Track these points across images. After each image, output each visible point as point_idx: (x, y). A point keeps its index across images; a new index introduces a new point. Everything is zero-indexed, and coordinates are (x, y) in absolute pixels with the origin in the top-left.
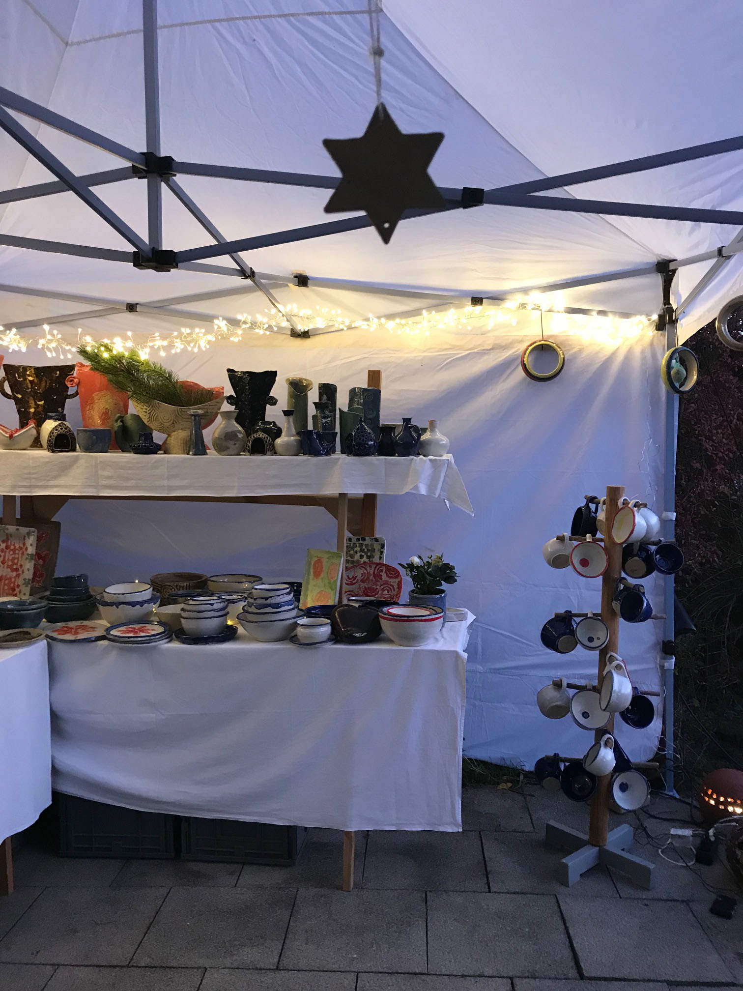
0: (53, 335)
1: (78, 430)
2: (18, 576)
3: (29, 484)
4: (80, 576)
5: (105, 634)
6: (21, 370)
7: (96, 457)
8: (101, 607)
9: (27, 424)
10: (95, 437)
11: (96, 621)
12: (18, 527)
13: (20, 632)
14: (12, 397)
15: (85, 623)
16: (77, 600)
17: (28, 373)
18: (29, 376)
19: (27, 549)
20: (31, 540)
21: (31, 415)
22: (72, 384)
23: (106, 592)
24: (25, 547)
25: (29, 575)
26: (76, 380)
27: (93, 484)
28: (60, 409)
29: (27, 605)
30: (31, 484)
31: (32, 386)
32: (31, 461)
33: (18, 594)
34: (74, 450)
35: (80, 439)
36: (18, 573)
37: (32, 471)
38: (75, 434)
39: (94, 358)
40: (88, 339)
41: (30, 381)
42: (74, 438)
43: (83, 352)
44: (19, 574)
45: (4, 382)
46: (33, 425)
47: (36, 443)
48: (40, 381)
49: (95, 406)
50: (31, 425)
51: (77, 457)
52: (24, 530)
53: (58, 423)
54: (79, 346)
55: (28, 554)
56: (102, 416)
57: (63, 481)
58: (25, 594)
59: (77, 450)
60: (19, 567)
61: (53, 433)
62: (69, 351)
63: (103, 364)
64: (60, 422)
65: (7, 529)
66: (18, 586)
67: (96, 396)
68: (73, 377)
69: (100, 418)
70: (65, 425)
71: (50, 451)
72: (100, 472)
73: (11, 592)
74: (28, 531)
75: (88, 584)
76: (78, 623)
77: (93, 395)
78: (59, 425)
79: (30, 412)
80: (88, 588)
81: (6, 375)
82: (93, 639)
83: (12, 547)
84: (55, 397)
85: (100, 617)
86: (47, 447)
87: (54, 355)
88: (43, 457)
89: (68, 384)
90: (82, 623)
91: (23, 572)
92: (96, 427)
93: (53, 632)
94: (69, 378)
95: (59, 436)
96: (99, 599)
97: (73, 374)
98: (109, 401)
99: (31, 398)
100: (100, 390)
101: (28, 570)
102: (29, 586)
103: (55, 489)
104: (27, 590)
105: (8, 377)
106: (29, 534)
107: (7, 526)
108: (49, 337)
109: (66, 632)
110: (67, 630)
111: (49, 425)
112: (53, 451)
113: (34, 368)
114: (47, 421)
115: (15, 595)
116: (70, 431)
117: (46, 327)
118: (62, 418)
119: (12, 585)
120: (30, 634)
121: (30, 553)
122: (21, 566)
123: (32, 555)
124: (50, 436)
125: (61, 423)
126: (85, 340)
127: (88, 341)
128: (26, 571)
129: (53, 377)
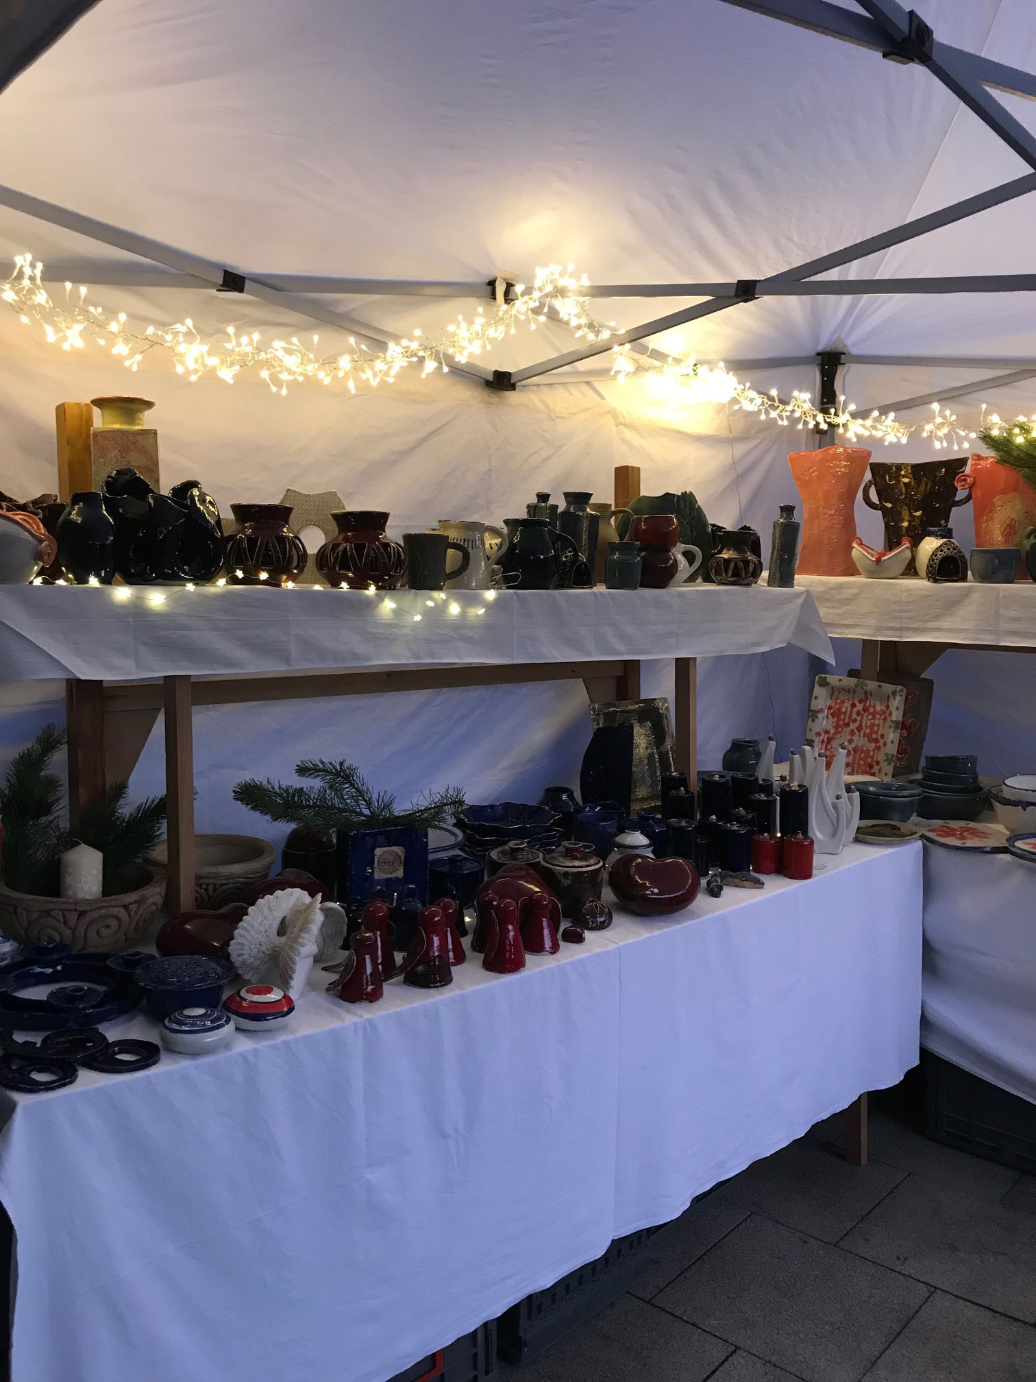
0: (944, 417)
1: (972, 551)
2: (878, 748)
3: (898, 626)
4: (967, 759)
5: (1007, 845)
6: (894, 469)
7: (997, 589)
8: (997, 805)
9: (899, 544)
10: (997, 561)
11: (988, 825)
12: (881, 684)
13: (888, 825)
14: (879, 508)
15: (972, 824)
16: (962, 791)
17: (903, 473)
18: (904, 476)
19: (891, 714)
20: (897, 703)
21: (904, 530)
22: (964, 486)
23: (1005, 784)
24: (888, 711)
25: (892, 749)
26: (969, 480)
27: (991, 628)
28: (943, 522)
29: (894, 790)
30: (903, 626)
31: (907, 490)
32: (904, 594)
33: (877, 772)
34: (964, 579)
35: (974, 563)
36: (878, 745)
37: (905, 608)
38: (968, 557)
39: (1001, 446)
40: (995, 418)
41: (904, 483)
42: (965, 563)
43: (987, 439)
44: (880, 746)
45: (870, 487)
46: (908, 545)
47: (911, 570)
48: (919, 483)
49: (995, 516)
50: (905, 544)
51: (970, 590)
52: (888, 688)
53: (942, 541)
54: (982, 430)
55: (892, 721)
56: (1005, 531)
57: (948, 623)
58: (886, 774)
59: (968, 579)
60: (879, 737)
61: (936, 555)
62: (966, 438)
63: (1015, 453)
64: (945, 540)
65: (866, 685)
66: (878, 763)
67: (997, 500)
68: (965, 476)
69: (1002, 534)
70: (954, 544)
71: (931, 580)
72: (1002, 611)
73: (868, 769)
74: (894, 689)
75: (977, 771)
76: (962, 823)
77: (994, 500)
78: (946, 544)
79: (902, 527)
80: (977, 776)
81: (873, 477)
82: (988, 849)
83: (871, 710)
84: (937, 505)
85: (994, 820)
86: (927, 575)
87: (945, 444)
88: (919, 589)
89: (958, 485)
90: (968, 824)
91: (885, 744)
92: (995, 546)
93: (930, 831)
94: (961, 477)
95: (945, 560)
96: (995, 793)
97: (963, 472)
98: (1017, 508)
99: (906, 508)
100: (1004, 492)
101: (892, 742)
102: (893, 764)
103: (937, 634)
104: (889, 769)
105: (875, 480)
106: (894, 693)
107: (867, 681)
108: (939, 420)
109: (947, 835)
110: (950, 832)
111: (930, 545)
112: (936, 581)
113: (912, 466)
114: (927, 538)
115: (873, 774)
116: (960, 552)
117: (936, 406)
118: (947, 533)
119: (869, 760)
120: (899, 829)
121: (894, 720)
122: (882, 736)
123: (896, 722)
124: (931, 559)
125: (948, 541)
126: (990, 420)
127: (994, 422)
128: (889, 744)
129: (935, 476)
